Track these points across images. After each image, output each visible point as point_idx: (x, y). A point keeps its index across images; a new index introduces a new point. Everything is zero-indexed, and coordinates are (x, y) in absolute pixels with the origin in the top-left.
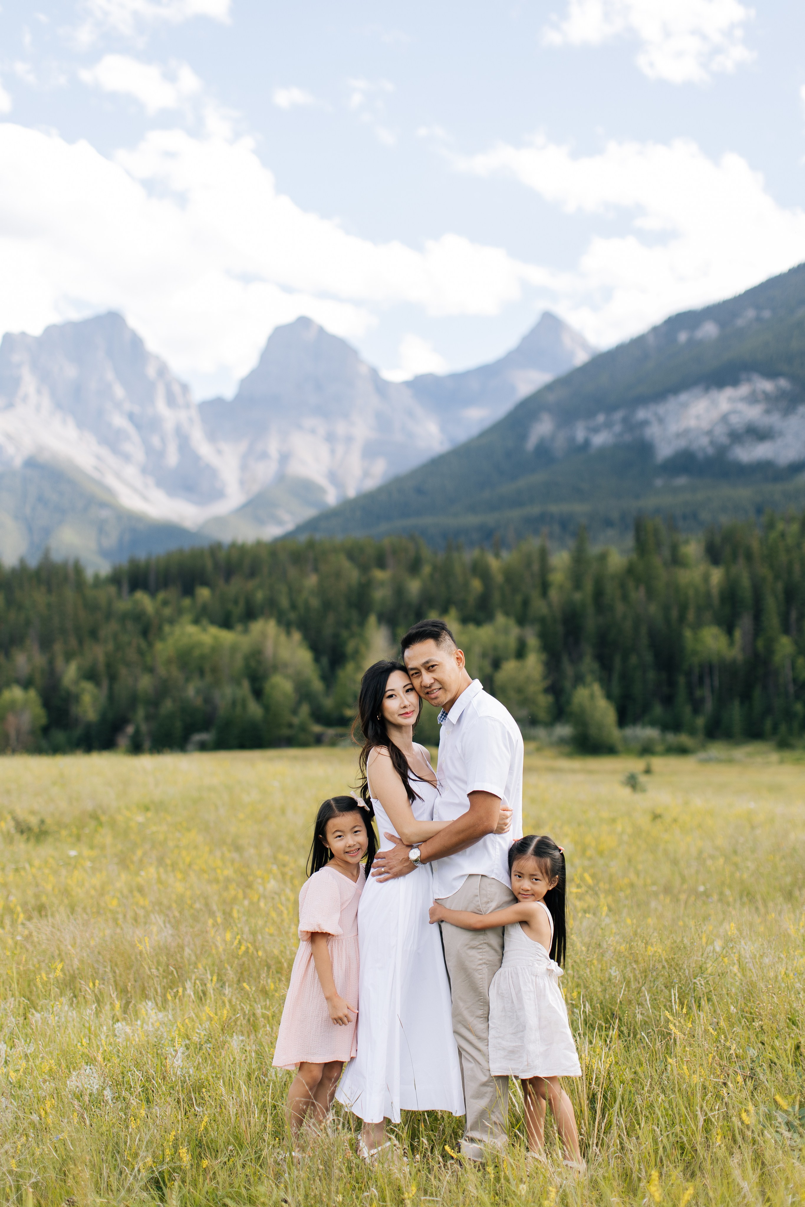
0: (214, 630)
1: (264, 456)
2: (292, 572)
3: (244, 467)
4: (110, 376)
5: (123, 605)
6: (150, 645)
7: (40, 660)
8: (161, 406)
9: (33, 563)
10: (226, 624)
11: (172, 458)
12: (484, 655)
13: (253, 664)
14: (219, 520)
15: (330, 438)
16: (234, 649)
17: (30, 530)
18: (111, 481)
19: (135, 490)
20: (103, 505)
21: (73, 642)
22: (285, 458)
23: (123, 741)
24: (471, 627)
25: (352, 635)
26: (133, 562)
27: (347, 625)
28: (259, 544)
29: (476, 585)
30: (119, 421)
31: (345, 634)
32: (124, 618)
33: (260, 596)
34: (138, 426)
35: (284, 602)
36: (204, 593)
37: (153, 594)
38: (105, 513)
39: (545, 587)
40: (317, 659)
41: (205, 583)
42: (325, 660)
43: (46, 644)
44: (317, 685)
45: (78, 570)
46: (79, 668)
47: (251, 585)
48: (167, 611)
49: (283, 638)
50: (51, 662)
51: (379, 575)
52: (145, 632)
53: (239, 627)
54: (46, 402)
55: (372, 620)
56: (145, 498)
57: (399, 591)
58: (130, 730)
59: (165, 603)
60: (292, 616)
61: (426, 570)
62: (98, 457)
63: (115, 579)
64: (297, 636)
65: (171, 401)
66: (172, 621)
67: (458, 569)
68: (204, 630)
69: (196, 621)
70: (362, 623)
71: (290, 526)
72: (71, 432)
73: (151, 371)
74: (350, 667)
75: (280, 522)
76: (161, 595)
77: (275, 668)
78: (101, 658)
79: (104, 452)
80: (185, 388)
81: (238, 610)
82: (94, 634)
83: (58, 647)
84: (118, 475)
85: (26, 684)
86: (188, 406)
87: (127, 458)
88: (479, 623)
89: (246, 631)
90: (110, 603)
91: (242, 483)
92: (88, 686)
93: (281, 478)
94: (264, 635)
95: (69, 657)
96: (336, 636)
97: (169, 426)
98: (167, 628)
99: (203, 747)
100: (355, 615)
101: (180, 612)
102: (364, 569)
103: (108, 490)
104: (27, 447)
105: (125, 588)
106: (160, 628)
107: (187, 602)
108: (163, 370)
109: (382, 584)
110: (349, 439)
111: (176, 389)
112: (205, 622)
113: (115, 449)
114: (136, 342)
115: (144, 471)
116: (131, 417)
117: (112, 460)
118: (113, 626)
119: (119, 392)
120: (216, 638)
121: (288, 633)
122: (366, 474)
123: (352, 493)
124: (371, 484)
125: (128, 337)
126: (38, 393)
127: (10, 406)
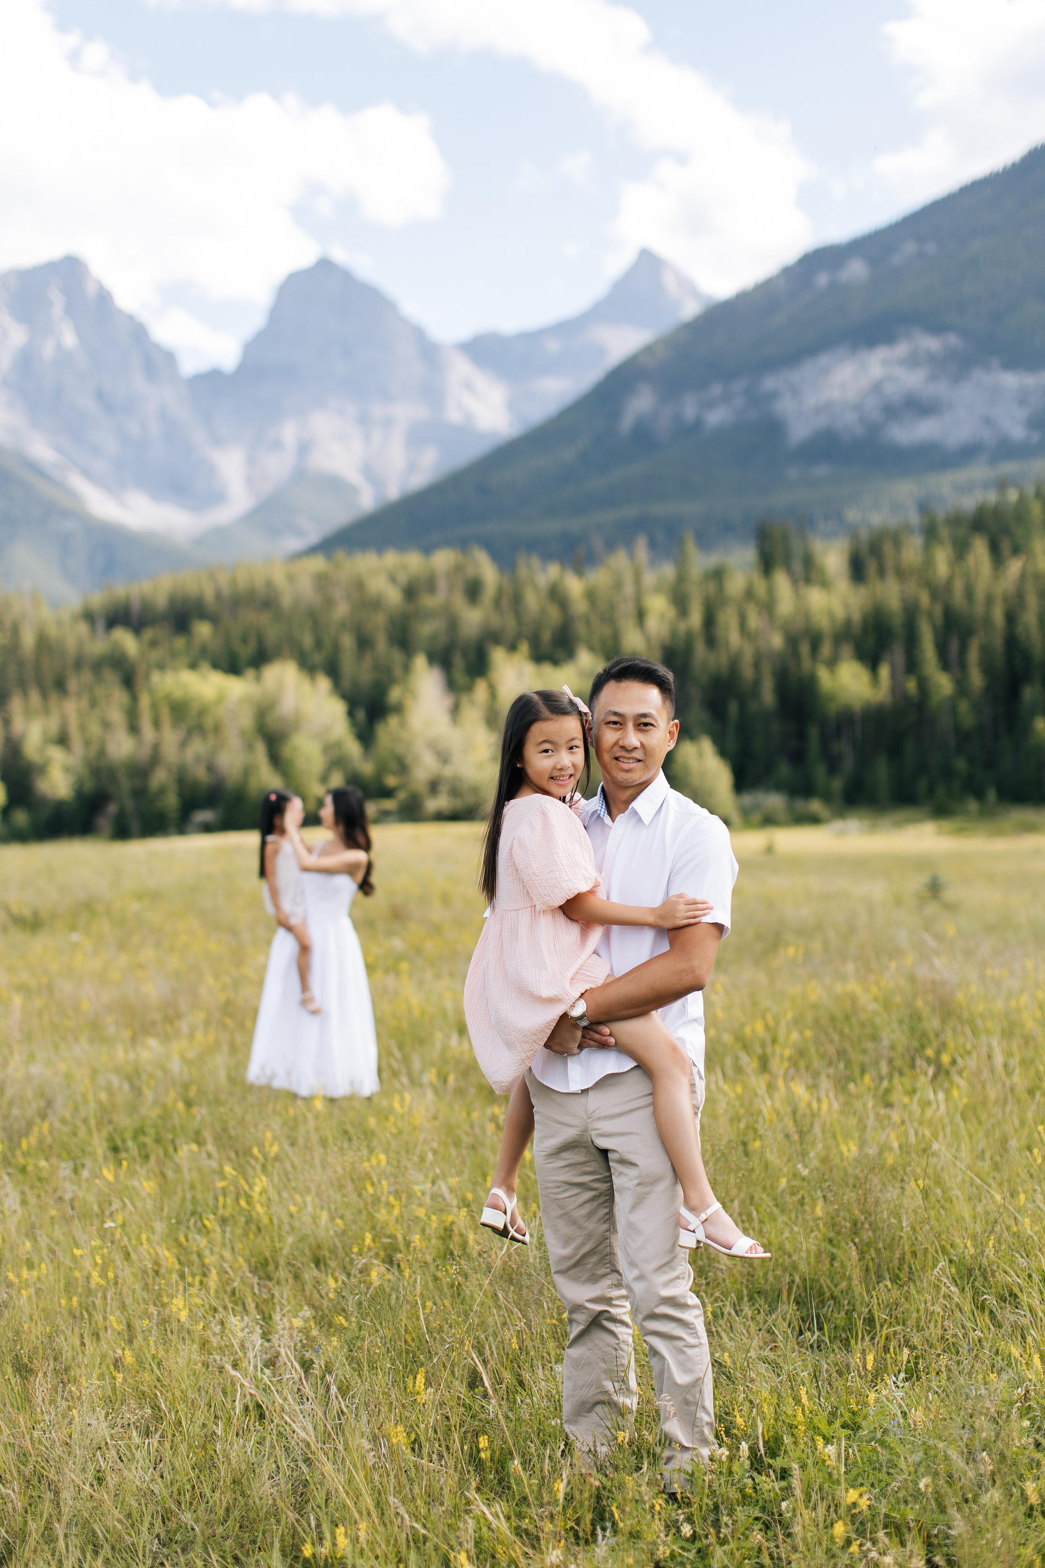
0: (216, 677)
1: (277, 445)
3: (251, 461)
4: (70, 340)
5: (99, 646)
6: (137, 699)
8: (138, 382)
10: (233, 668)
11: (158, 452)
13: (269, 722)
14: (222, 532)
15: (364, 420)
16: (240, 702)
18: (76, 482)
20: (67, 514)
21: (35, 698)
22: (304, 448)
23: (104, 822)
24: (547, 669)
25: (395, 682)
27: (388, 668)
29: (554, 613)
30: (83, 401)
31: (386, 680)
32: (100, 662)
33: (275, 632)
34: (109, 409)
35: (307, 640)
36: (203, 630)
37: (137, 632)
38: (69, 525)
39: (641, 615)
40: (351, 713)
41: (205, 616)
42: (361, 715)
46: (45, 730)
47: (260, 618)
48: (155, 655)
49: (306, 685)
51: (428, 601)
52: (128, 682)
53: (250, 673)
55: (420, 662)
56: (125, 506)
57: (453, 624)
58: (112, 809)
59: (153, 644)
60: (318, 658)
61: (488, 597)
62: (61, 452)
63: (87, 616)
64: (324, 683)
65: (153, 375)
66: (161, 668)
67: (530, 595)
68: (204, 677)
69: (193, 666)
70: (407, 666)
71: (314, 538)
72: (21, 419)
73: (126, 337)
74: (393, 722)
75: (300, 533)
76: (148, 634)
77: (297, 726)
78: (72, 718)
79: (68, 443)
80: (170, 358)
81: (247, 651)
82: (61, 685)
83: (15, 704)
84: (87, 475)
86: (175, 381)
87: (95, 450)
88: (555, 662)
89: (258, 678)
90: (80, 645)
91: (250, 481)
92: (57, 755)
93: (300, 475)
94: (281, 683)
95: (30, 716)
96: (375, 684)
97: (151, 407)
98: (155, 676)
99: (207, 828)
100: (398, 654)
101: (172, 654)
102: (410, 594)
103: (72, 494)
105: (100, 626)
106: (147, 675)
107: (181, 642)
108: (140, 335)
109: (433, 614)
110: (388, 422)
111: (159, 360)
112: (204, 666)
114: (104, 298)
115: (120, 467)
116: (98, 395)
118: (85, 678)
119: (84, 363)
120: (220, 688)
121: (313, 679)
122: (412, 467)
123: (393, 492)
124: (419, 480)
125: (92, 289)
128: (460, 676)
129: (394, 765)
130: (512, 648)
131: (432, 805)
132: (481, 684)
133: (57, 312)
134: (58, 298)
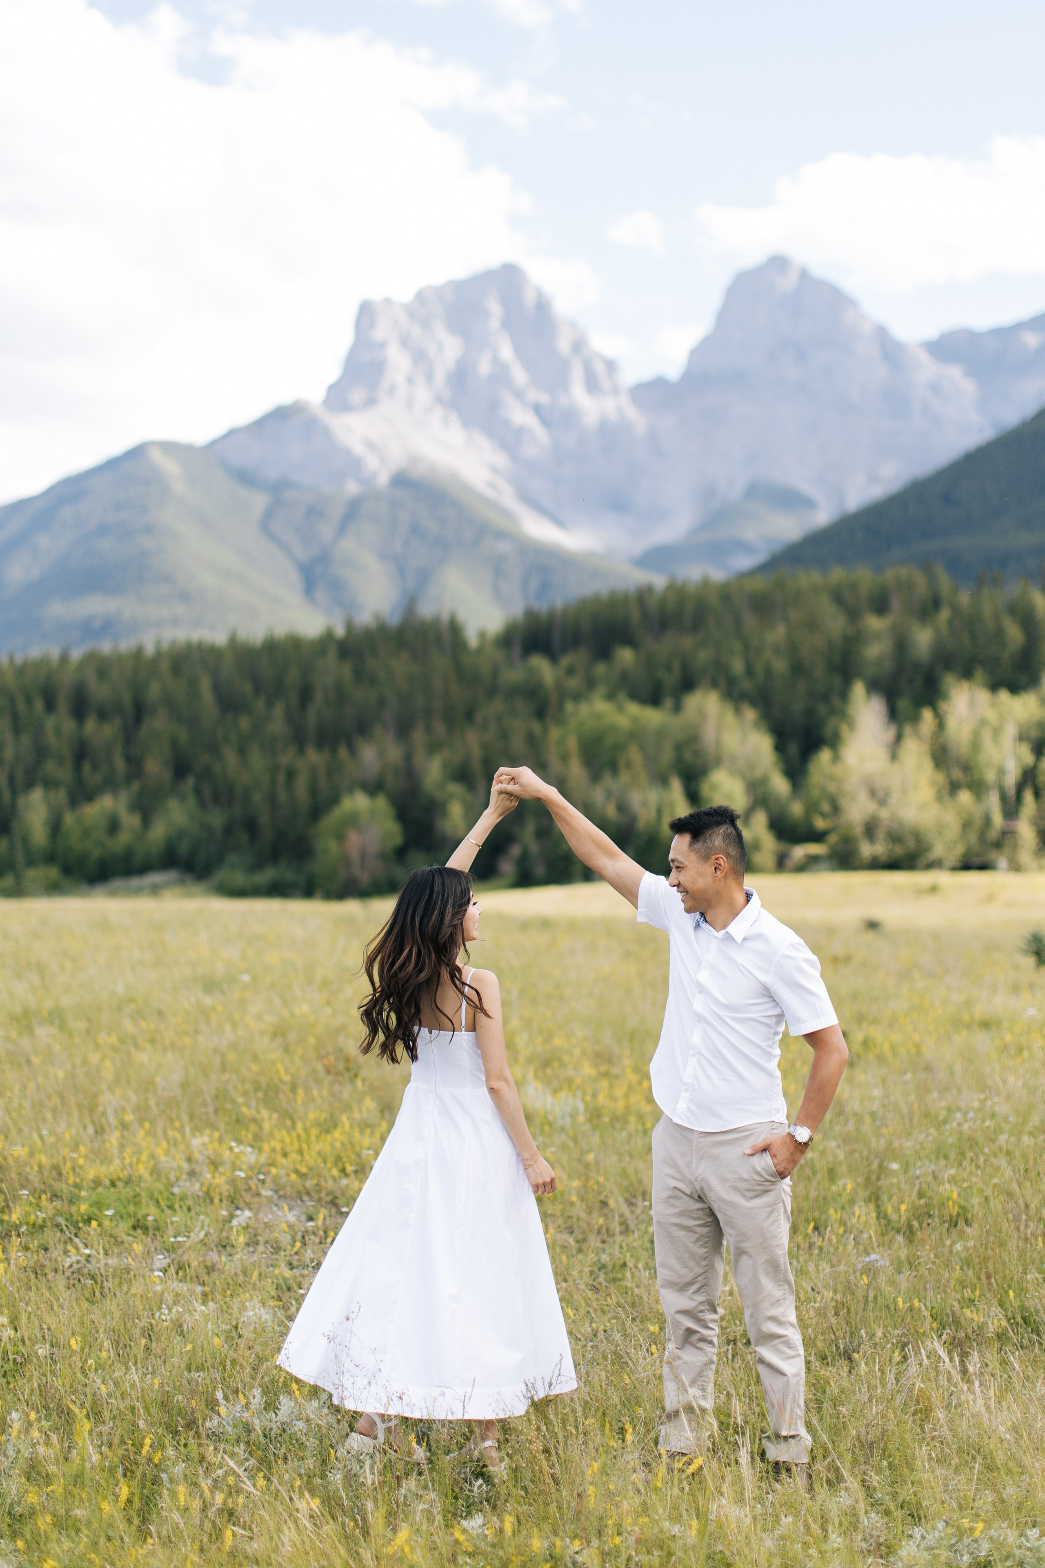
0: (633, 708)
1: (725, 456)
2: (750, 621)
4: (507, 353)
5: (514, 675)
6: (545, 731)
7: (394, 753)
8: (579, 395)
9: (394, 620)
10: (654, 700)
13: (688, 756)
16: (661, 734)
17: (402, 572)
18: (510, 503)
19: (544, 512)
20: (501, 535)
21: (440, 728)
22: (753, 461)
24: (1004, 696)
25: (833, 711)
26: (530, 614)
28: (706, 583)
29: (1014, 634)
30: (521, 416)
31: (822, 709)
32: (515, 691)
33: (703, 657)
34: (546, 423)
35: (738, 666)
36: (626, 656)
37: (555, 659)
38: (503, 547)
40: (780, 748)
41: (628, 641)
42: (793, 749)
43: (403, 730)
44: (780, 785)
45: (455, 629)
46: (445, 765)
47: (688, 642)
48: (573, 683)
49: (730, 717)
50: (408, 757)
51: (874, 623)
52: (541, 713)
53: (669, 703)
54: (423, 395)
55: (859, 690)
56: (559, 524)
57: (901, 645)
58: (515, 851)
59: (571, 671)
61: (945, 614)
62: (494, 469)
63: (506, 640)
64: (750, 714)
65: (592, 385)
66: (577, 697)
68: (621, 709)
69: (611, 696)
70: (844, 695)
72: (455, 434)
73: (564, 345)
74: (825, 755)
75: (748, 552)
76: (566, 661)
77: (718, 761)
78: (476, 751)
79: (501, 460)
80: (612, 367)
81: (671, 679)
82: (469, 715)
83: (418, 736)
84: (520, 493)
85: (373, 788)
86: (616, 391)
88: (1014, 689)
89: (677, 708)
90: (495, 672)
92: (458, 789)
94: (702, 714)
95: (433, 748)
96: (810, 713)
97: (590, 420)
98: (569, 707)
100: (837, 681)
101: (590, 683)
102: (853, 614)
103: (505, 515)
104: (396, 458)
105: (517, 651)
106: (560, 706)
107: (601, 669)
108: (579, 346)
109: (877, 636)
111: (600, 368)
112: (622, 696)
113: (516, 458)
114: (543, 307)
116: (538, 409)
118: (496, 706)
119: (520, 376)
120: (635, 720)
121: (738, 711)
122: (872, 478)
125: (530, 298)
126: (410, 381)
127: (371, 402)
128: (903, 704)
129: (826, 807)
130: (967, 674)
131: (867, 850)
132: (927, 715)
133: (495, 323)
134: (495, 308)
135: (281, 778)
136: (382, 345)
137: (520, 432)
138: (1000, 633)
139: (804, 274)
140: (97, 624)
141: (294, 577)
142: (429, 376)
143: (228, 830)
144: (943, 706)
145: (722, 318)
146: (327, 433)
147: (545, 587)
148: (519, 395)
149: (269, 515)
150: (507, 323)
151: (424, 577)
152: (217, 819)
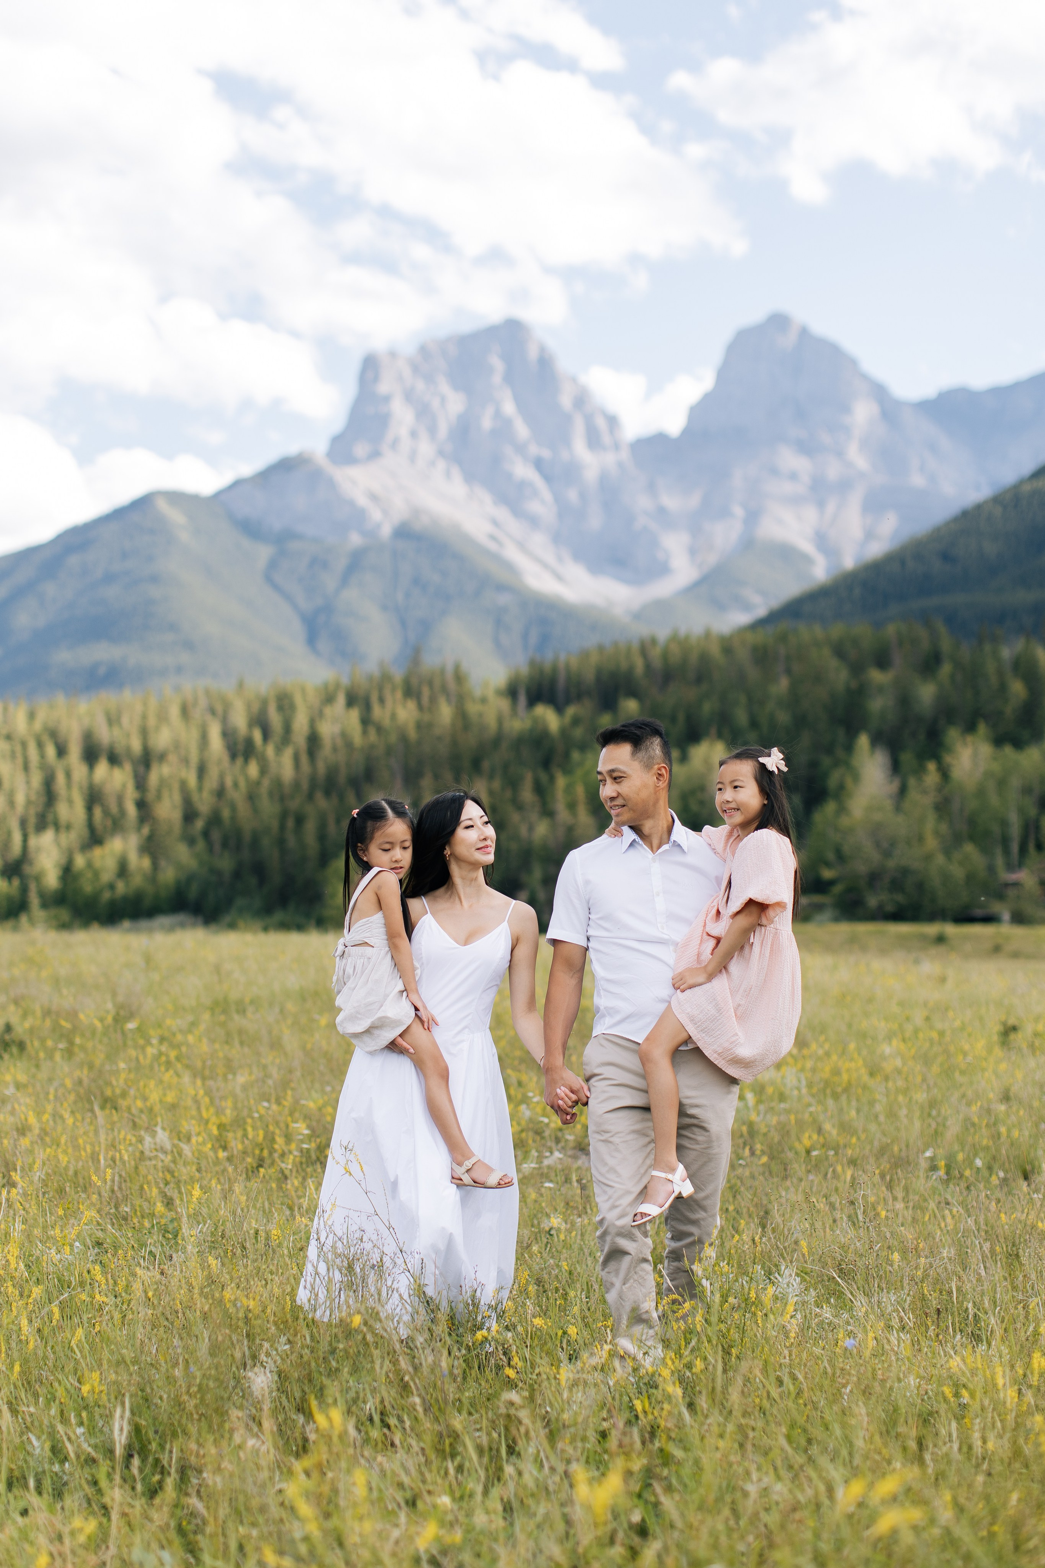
1: (724, 513)
2: (753, 675)
4: (509, 408)
5: (518, 725)
6: (552, 779)
8: (580, 448)
9: (398, 670)
11: (595, 521)
12: (1027, 790)
14: (661, 606)
17: (403, 623)
18: (512, 554)
19: (545, 566)
20: (501, 588)
22: (753, 517)
24: (1008, 750)
25: (837, 764)
26: (534, 665)
27: (829, 750)
28: (708, 635)
29: (1018, 688)
30: (522, 470)
31: (826, 761)
32: (519, 742)
33: (707, 708)
34: (548, 478)
35: (741, 717)
36: (630, 707)
37: (559, 709)
38: (504, 599)
41: (633, 692)
45: (459, 677)
47: (693, 693)
48: (578, 733)
51: (877, 676)
54: (426, 448)
55: (863, 741)
56: (559, 577)
57: (905, 700)
59: (576, 721)
61: (946, 669)
62: (495, 523)
63: (511, 689)
65: (593, 441)
67: (991, 668)
70: (849, 748)
71: (761, 612)
72: (458, 488)
73: (566, 401)
74: (830, 807)
75: (746, 607)
76: (571, 711)
79: (503, 514)
80: (613, 421)
82: (476, 765)
84: (522, 546)
86: (617, 446)
87: (533, 521)
88: (1018, 744)
89: (684, 759)
90: (500, 723)
91: (693, 552)
93: (748, 544)
94: (707, 763)
96: (814, 764)
97: (591, 474)
98: (576, 755)
100: (841, 733)
102: (857, 669)
103: (509, 567)
104: (399, 511)
105: (522, 700)
106: (567, 755)
108: (582, 399)
109: (881, 689)
110: (845, 486)
111: (601, 423)
113: (517, 512)
114: (545, 362)
115: (557, 539)
116: (538, 464)
117: (514, 526)
118: (503, 754)
119: (522, 430)
122: (869, 535)
123: (849, 563)
124: (876, 549)
125: (533, 353)
126: (414, 434)
127: (375, 455)
128: (907, 757)
129: (831, 856)
130: (970, 728)
131: (872, 901)
132: (932, 766)
133: (497, 378)
134: (498, 364)
135: (290, 823)
136: (387, 399)
137: (523, 485)
138: (1003, 688)
139: (804, 332)
140: (102, 671)
141: (297, 627)
142: (432, 431)
143: (237, 874)
144: (948, 759)
145: (722, 375)
146: (331, 484)
147: (545, 639)
148: (521, 449)
149: (273, 565)
150: (509, 378)
151: (426, 626)
152: (225, 863)
